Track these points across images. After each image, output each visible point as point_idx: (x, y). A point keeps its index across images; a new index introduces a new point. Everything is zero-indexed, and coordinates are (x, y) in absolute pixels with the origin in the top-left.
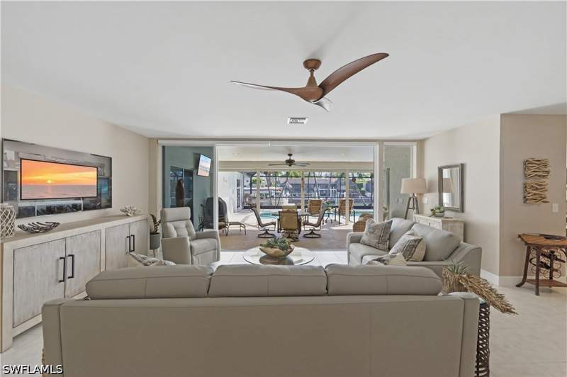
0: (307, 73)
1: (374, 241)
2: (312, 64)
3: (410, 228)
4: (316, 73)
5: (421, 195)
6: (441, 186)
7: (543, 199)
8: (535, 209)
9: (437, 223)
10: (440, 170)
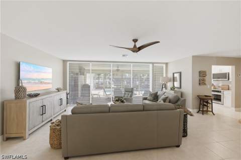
0: (133, 43)
1: (152, 99)
2: (135, 41)
3: (164, 94)
4: (136, 43)
5: (167, 82)
6: (174, 79)
7: (205, 84)
8: (202, 87)
9: (172, 92)
10: (173, 74)
